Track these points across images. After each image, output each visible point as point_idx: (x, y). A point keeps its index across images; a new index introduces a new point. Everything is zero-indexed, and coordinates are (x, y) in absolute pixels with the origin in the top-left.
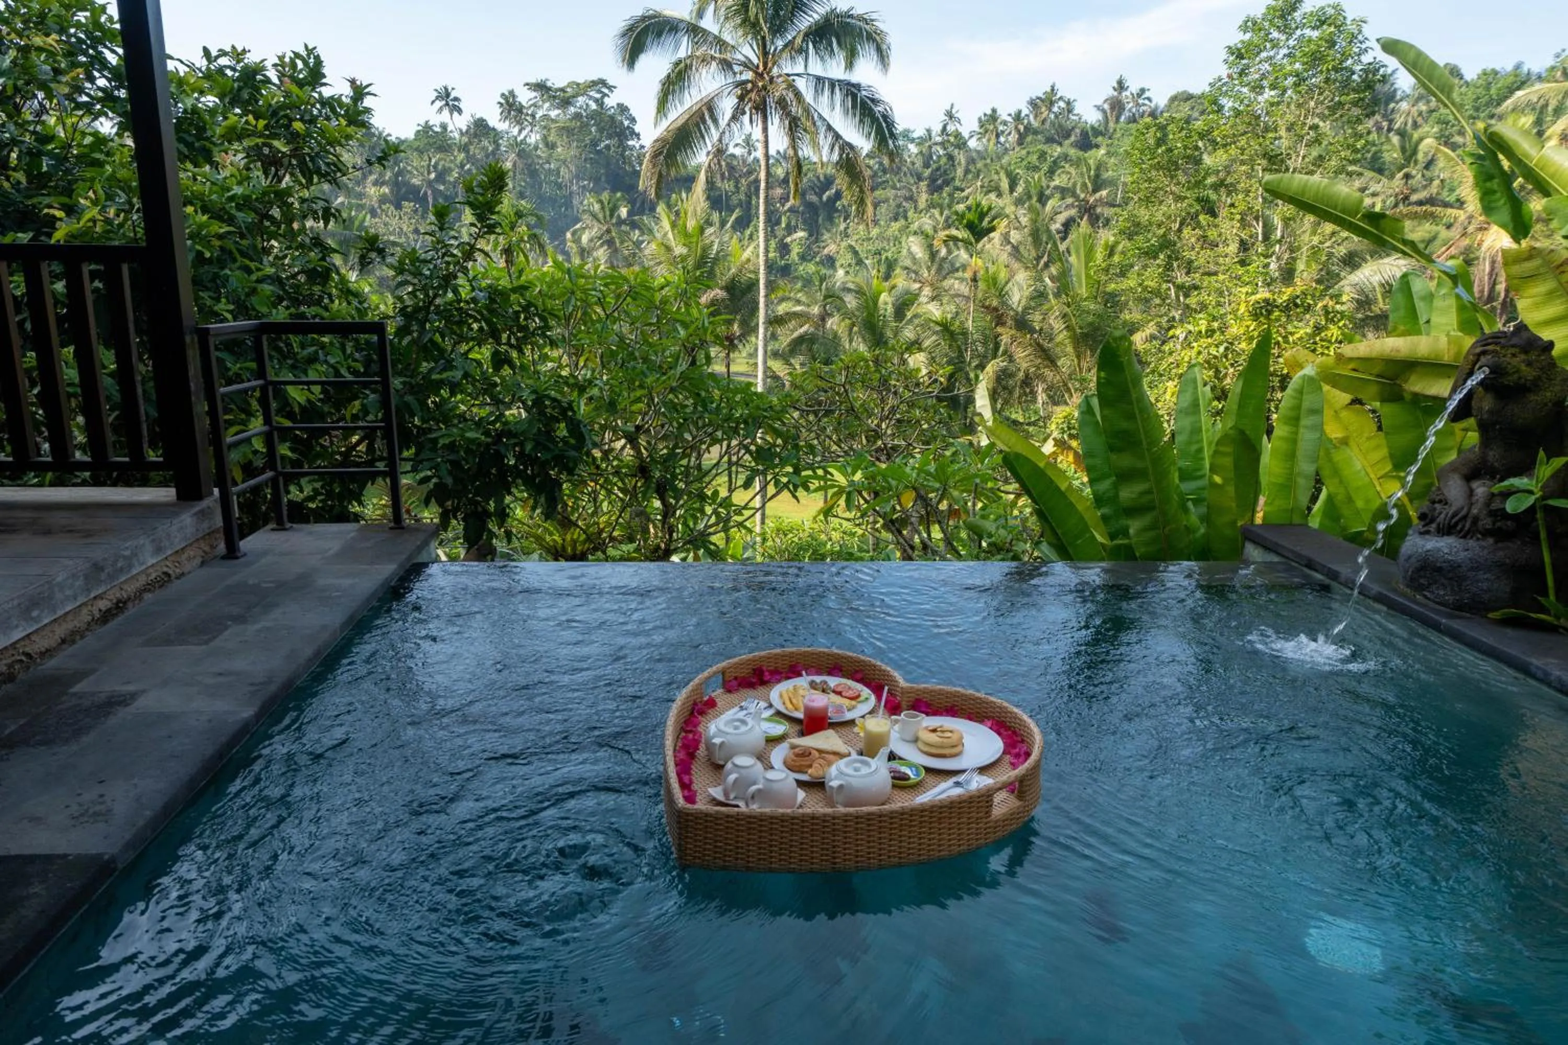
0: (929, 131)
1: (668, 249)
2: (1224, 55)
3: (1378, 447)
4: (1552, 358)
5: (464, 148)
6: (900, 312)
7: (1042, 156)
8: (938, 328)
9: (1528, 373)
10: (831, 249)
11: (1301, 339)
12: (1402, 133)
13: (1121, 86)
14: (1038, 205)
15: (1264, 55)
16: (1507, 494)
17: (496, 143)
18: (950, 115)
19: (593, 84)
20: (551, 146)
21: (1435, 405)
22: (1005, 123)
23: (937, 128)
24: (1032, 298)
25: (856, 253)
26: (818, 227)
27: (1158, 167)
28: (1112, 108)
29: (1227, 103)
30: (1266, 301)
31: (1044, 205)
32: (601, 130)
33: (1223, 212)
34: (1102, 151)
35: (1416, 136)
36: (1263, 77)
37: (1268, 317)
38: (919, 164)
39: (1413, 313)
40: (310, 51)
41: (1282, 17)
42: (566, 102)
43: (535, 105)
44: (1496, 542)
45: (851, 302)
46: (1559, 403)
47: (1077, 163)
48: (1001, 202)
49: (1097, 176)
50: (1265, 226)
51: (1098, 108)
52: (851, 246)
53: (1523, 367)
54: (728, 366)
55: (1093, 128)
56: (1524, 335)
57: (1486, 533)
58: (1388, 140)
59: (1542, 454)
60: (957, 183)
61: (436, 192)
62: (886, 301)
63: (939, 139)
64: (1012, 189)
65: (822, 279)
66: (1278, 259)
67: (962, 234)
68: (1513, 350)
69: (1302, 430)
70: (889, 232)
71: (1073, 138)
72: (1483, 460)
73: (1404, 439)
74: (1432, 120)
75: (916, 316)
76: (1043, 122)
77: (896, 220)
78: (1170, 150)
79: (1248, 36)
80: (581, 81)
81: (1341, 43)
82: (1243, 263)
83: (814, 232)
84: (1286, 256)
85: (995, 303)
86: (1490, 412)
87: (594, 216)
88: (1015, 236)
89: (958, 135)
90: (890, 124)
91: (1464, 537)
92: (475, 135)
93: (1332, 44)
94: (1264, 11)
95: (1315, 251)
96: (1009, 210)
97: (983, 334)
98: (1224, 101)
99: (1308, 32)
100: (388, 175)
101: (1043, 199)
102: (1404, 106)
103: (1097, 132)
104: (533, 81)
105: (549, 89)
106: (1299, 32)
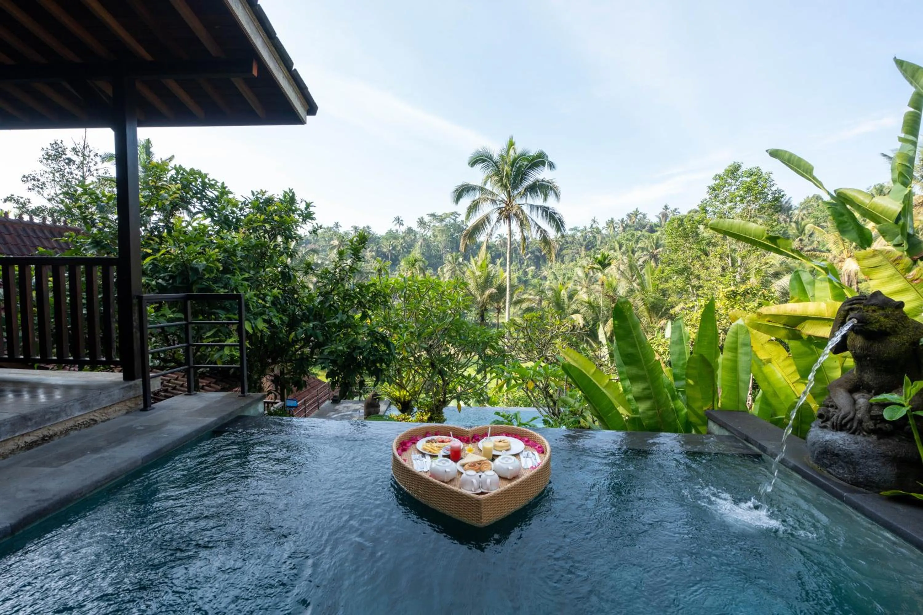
0: (585, 227)
1: (474, 273)
2: (707, 190)
3: (790, 365)
4: (903, 313)
5: (403, 238)
6: (571, 297)
7: (633, 235)
8: (587, 305)
9: (887, 323)
10: (545, 273)
11: (752, 309)
12: (797, 223)
13: (666, 208)
14: (632, 255)
15: (725, 189)
16: (884, 405)
17: (415, 235)
18: (594, 221)
19: (453, 213)
20: (435, 236)
21: (822, 342)
22: (617, 223)
23: (588, 226)
24: (628, 292)
25: (555, 275)
26: (540, 265)
27: (680, 236)
28: (663, 216)
29: (710, 209)
30: (733, 291)
31: (634, 255)
32: (455, 230)
33: (712, 254)
34: (659, 233)
35: (803, 223)
36: (726, 198)
37: (734, 299)
38: (581, 240)
39: (804, 291)
40: (291, 190)
41: (733, 173)
42: (442, 220)
43: (430, 222)
44: (879, 439)
45: (550, 294)
46: (915, 343)
47: (648, 238)
48: (615, 254)
49: (657, 243)
50: (732, 260)
51: (657, 216)
52: (553, 273)
53: (882, 319)
54: (498, 320)
55: (655, 224)
56: (880, 297)
57: (870, 432)
58: (791, 225)
59: (906, 378)
60: (598, 247)
61: (392, 254)
62: (564, 294)
63: (590, 230)
64: (620, 249)
65: (540, 285)
66: (740, 274)
67: (599, 266)
68: (873, 308)
69: (739, 355)
70: (569, 267)
71: (646, 228)
72: (861, 379)
73: (804, 362)
74: (810, 217)
75: (576, 300)
76: (634, 222)
77: (572, 261)
78: (685, 229)
79: (717, 182)
80: (447, 212)
81: (761, 182)
82: (722, 276)
83: (538, 266)
84: (743, 273)
85: (611, 294)
86: (862, 348)
87: (449, 262)
88: (622, 267)
89: (597, 228)
90: (562, 222)
91: (853, 433)
92: (408, 233)
93: (757, 183)
94: (723, 171)
95: (758, 271)
96: (619, 257)
97: (607, 307)
98: (708, 208)
99: (744, 179)
100: (375, 248)
101: (633, 252)
102: (796, 212)
103: (656, 226)
104: (430, 213)
105: (436, 216)
106: (740, 179)
